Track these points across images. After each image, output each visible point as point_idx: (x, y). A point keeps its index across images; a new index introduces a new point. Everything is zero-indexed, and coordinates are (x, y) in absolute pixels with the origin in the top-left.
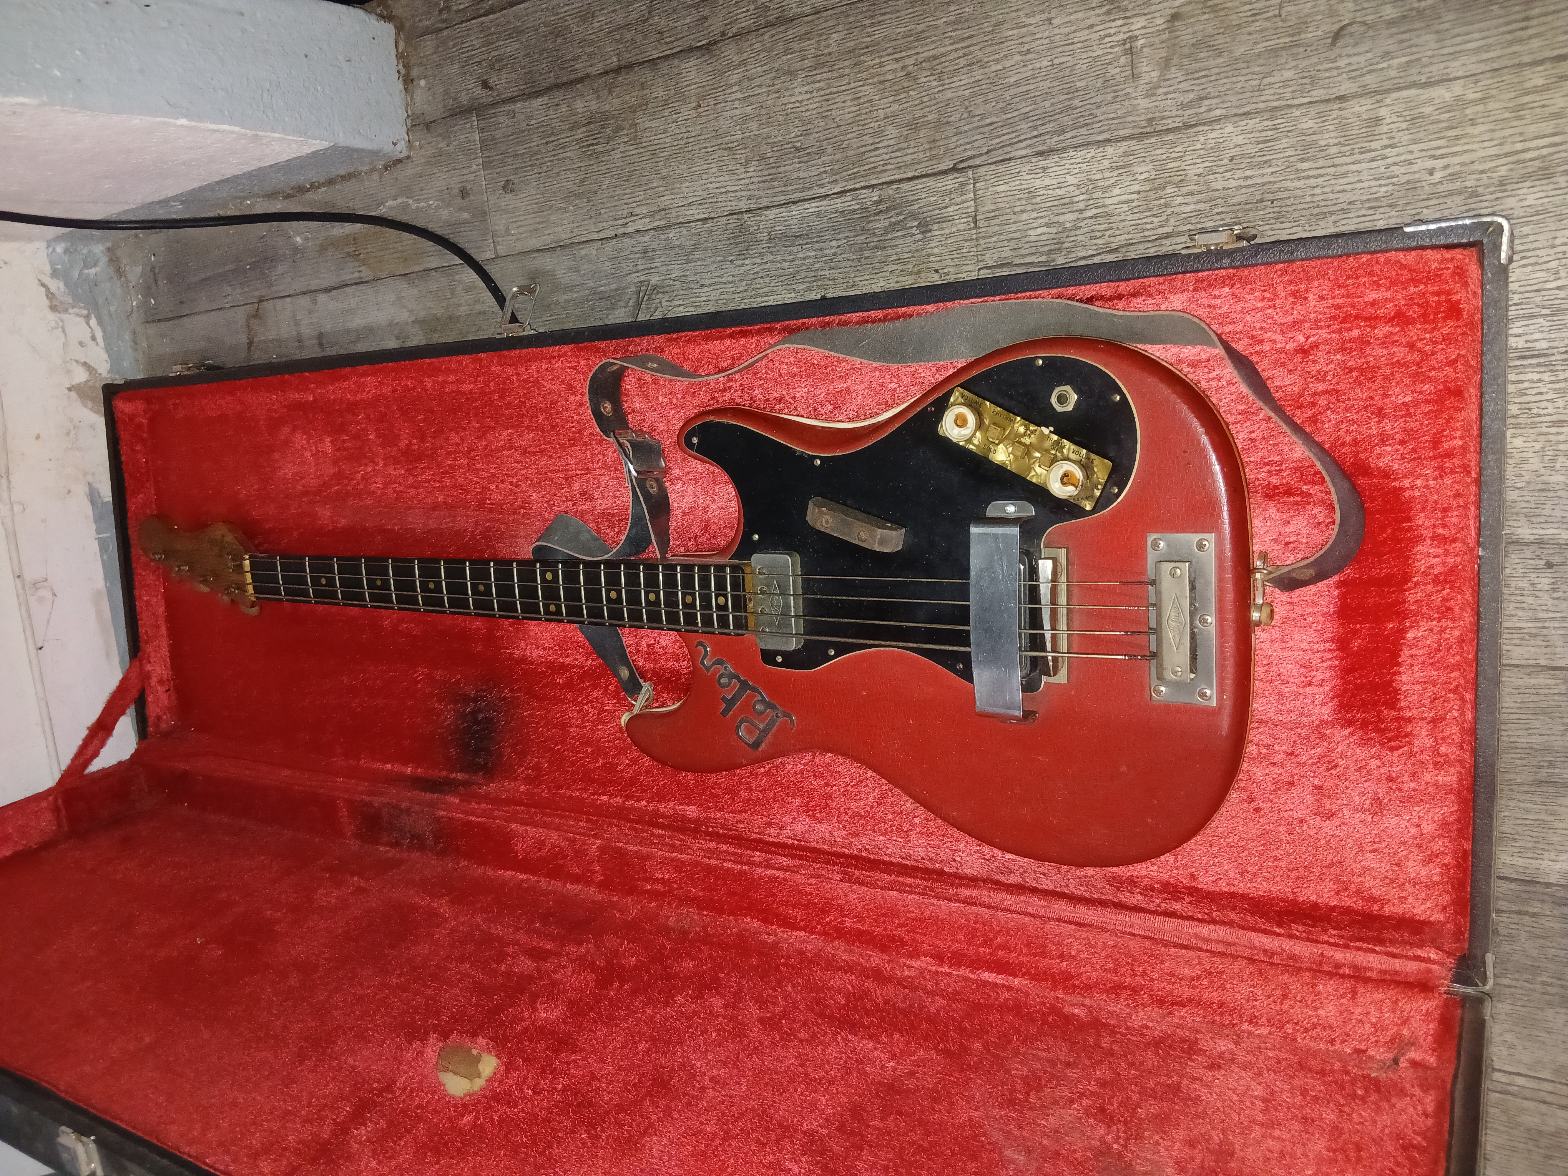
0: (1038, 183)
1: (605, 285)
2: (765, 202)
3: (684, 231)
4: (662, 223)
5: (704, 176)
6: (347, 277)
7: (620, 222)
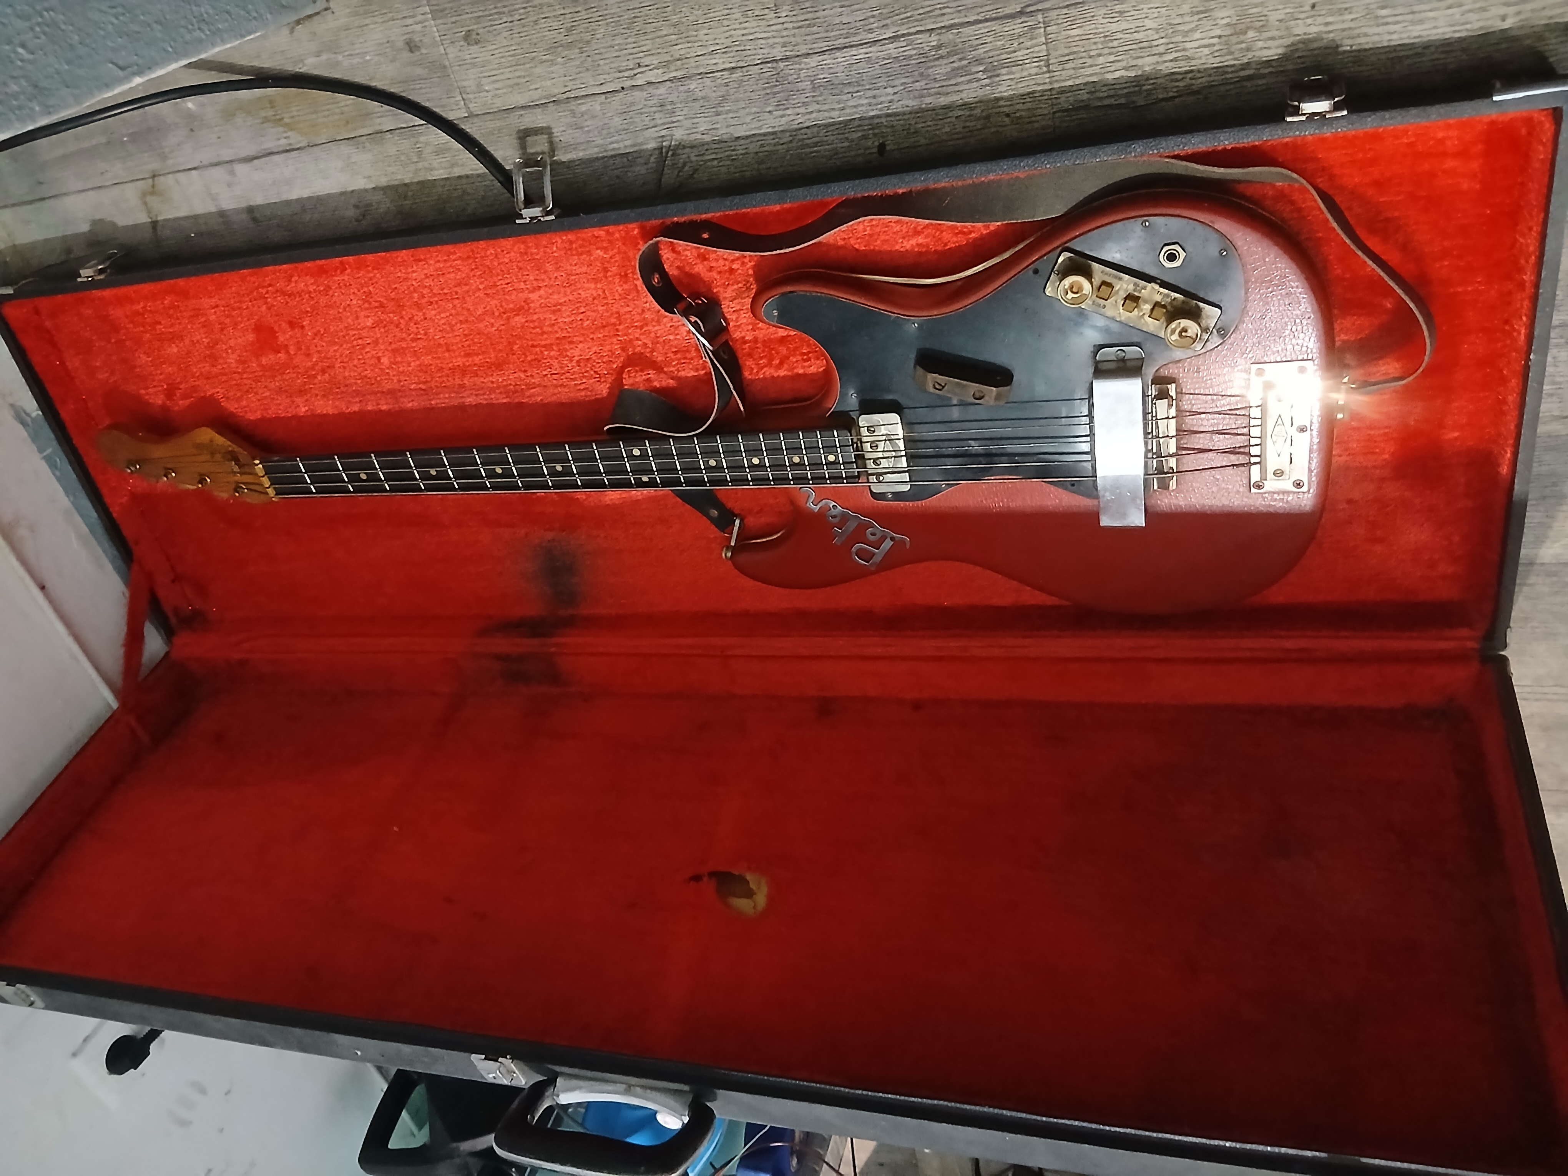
0: (1114, 27)
1: (617, 142)
2: (803, 49)
3: (707, 82)
4: (679, 74)
5: (726, 23)
6: (270, 144)
7: (626, 74)
